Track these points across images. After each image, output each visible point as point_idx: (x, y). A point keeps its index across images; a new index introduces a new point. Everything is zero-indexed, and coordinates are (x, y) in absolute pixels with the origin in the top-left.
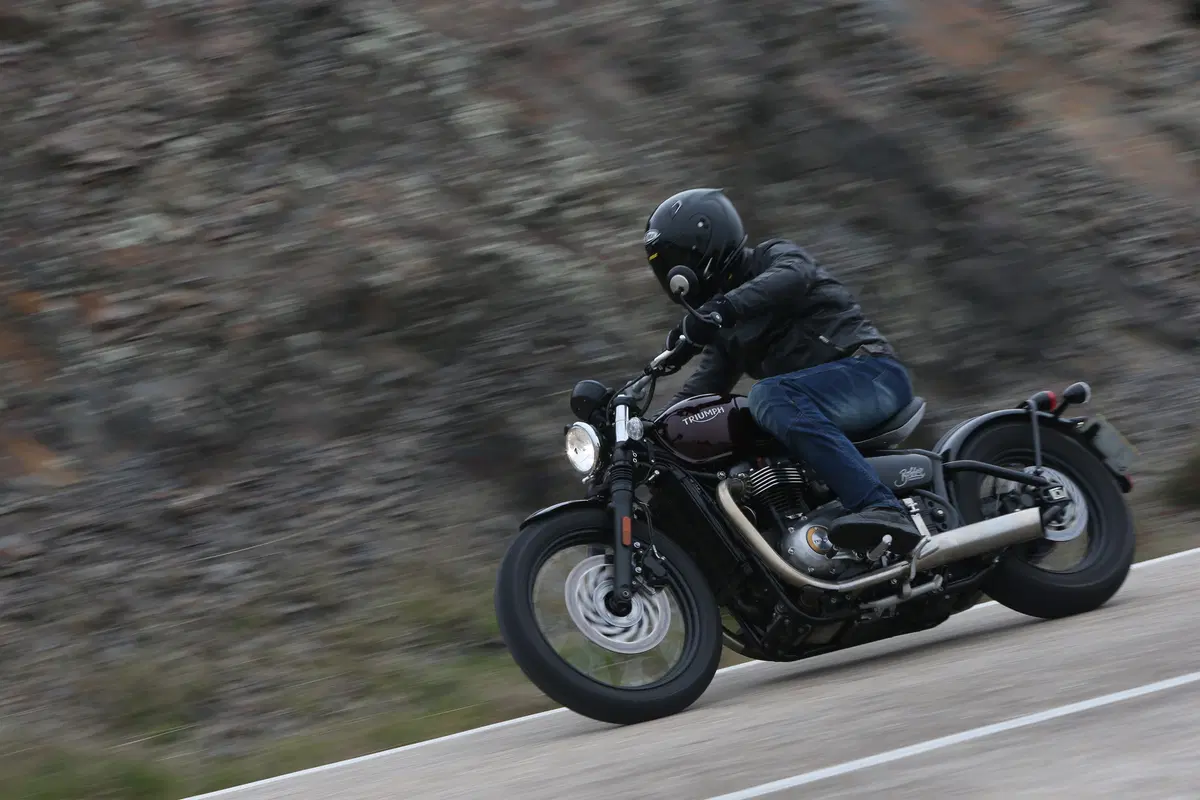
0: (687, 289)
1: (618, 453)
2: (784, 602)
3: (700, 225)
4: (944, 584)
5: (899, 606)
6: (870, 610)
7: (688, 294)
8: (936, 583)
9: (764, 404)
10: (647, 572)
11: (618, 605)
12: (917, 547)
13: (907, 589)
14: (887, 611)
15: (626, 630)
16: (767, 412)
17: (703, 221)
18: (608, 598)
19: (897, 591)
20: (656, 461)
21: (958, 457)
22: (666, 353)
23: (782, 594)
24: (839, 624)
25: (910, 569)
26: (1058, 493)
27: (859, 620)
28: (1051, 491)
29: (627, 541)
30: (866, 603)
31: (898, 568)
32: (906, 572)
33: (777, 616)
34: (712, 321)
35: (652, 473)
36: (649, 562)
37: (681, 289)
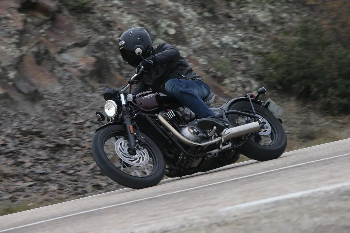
0: (141, 53)
1: (124, 108)
2: (183, 151)
3: (139, 38)
4: (232, 146)
5: (219, 153)
6: (210, 154)
7: (142, 54)
8: (229, 145)
9: (171, 85)
10: (140, 142)
11: (132, 152)
12: (223, 132)
13: (221, 146)
14: (215, 154)
15: (135, 160)
16: (172, 88)
17: (140, 37)
18: (129, 150)
19: (218, 147)
20: (135, 111)
21: (228, 109)
22: (136, 75)
23: (182, 148)
24: (201, 159)
25: (222, 139)
26: (262, 120)
27: (207, 157)
28: (259, 119)
29: (132, 132)
30: (208, 151)
31: (218, 139)
32: (221, 141)
33: (180, 158)
34: (150, 62)
35: (134, 115)
36: (140, 139)
37: (139, 53)
